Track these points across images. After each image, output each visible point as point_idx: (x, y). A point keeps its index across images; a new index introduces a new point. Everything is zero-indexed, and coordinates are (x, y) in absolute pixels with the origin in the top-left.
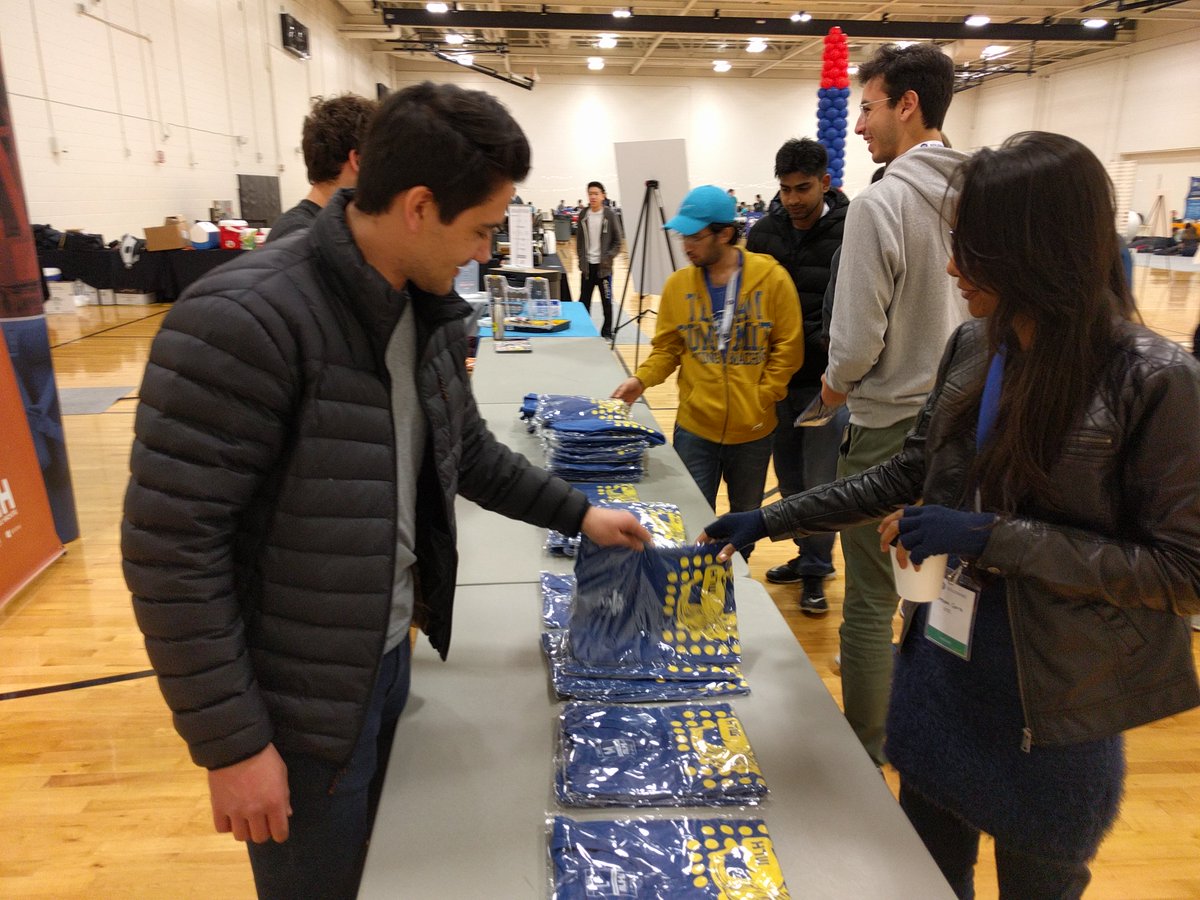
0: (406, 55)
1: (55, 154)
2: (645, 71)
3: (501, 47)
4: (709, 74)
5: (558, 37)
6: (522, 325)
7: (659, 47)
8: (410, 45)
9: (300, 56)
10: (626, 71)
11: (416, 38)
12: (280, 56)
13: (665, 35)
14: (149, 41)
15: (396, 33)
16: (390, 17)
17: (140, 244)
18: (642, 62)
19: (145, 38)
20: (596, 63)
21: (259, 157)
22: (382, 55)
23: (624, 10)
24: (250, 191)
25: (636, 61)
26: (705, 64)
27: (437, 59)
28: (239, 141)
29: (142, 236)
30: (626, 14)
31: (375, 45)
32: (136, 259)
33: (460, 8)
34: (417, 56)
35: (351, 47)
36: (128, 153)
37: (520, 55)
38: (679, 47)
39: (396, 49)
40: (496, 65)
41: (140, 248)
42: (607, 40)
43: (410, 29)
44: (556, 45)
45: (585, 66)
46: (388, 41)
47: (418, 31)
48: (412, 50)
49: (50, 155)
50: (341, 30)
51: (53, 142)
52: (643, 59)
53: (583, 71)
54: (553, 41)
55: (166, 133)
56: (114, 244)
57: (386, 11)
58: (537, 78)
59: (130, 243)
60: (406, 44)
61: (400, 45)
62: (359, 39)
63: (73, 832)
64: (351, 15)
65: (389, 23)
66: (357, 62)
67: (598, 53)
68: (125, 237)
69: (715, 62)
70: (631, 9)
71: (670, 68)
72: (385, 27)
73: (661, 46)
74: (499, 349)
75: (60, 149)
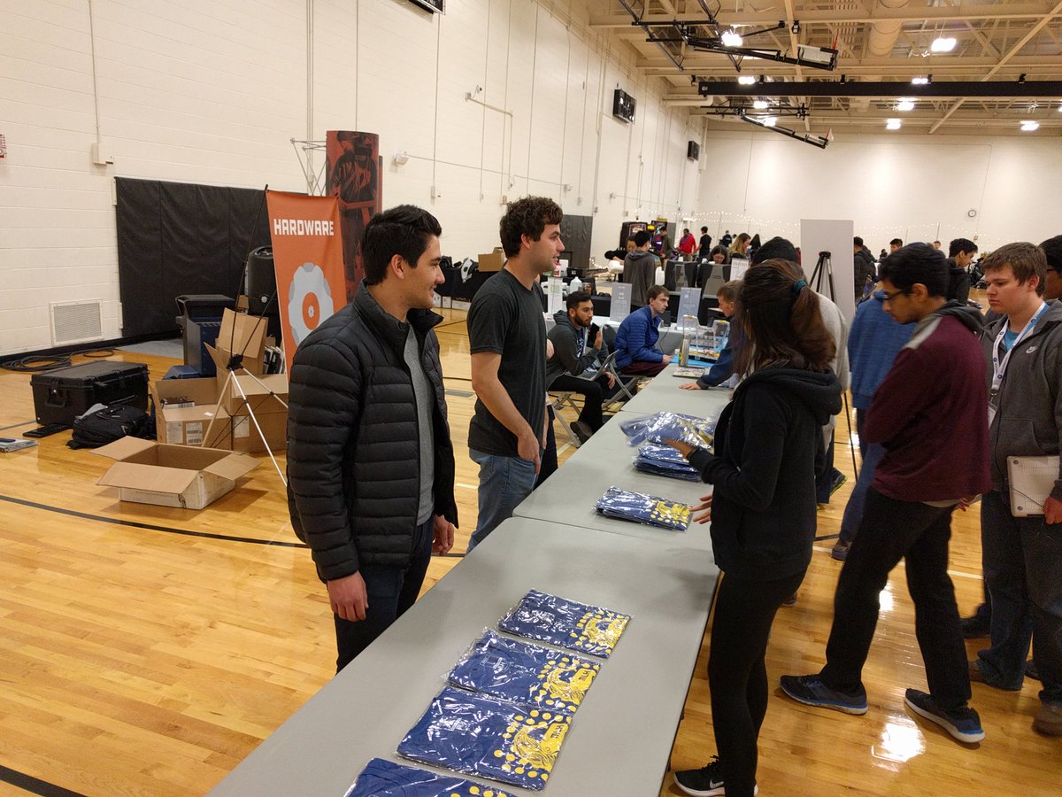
0: (718, 118)
1: (433, 197)
2: (943, 131)
3: (802, 111)
4: (1015, 134)
5: (859, 101)
6: (707, 357)
7: (959, 108)
8: (723, 110)
9: (626, 122)
10: (926, 130)
11: (728, 104)
12: (610, 122)
13: (965, 98)
14: (512, 116)
15: (710, 101)
16: (704, 89)
17: (475, 265)
18: (941, 122)
19: (508, 114)
20: (894, 124)
21: (579, 201)
22: (698, 118)
23: (922, 78)
24: (567, 227)
25: (935, 122)
26: (1011, 123)
27: (743, 121)
28: (566, 188)
29: (476, 260)
30: (924, 81)
31: (693, 111)
32: (470, 276)
33: (769, 79)
34: (727, 118)
35: (671, 112)
36: (482, 197)
37: (820, 118)
38: (983, 108)
39: (708, 113)
40: (796, 125)
41: (474, 269)
42: (906, 104)
43: (723, 98)
44: (856, 109)
45: (884, 126)
46: (702, 107)
47: (730, 99)
48: (723, 114)
49: (430, 198)
50: (664, 100)
51: (433, 190)
52: (943, 120)
53: (881, 131)
54: (852, 105)
55: (512, 183)
56: (459, 264)
57: (702, 84)
58: (831, 138)
59: (468, 264)
60: (718, 109)
61: (713, 110)
62: (678, 107)
63: (312, 625)
64: (674, 87)
65: (705, 94)
66: (675, 124)
67: (897, 115)
68: (466, 260)
69: (1022, 122)
70: (930, 77)
71: (971, 128)
72: (702, 96)
73: (963, 107)
74: (676, 374)
75: (436, 195)
